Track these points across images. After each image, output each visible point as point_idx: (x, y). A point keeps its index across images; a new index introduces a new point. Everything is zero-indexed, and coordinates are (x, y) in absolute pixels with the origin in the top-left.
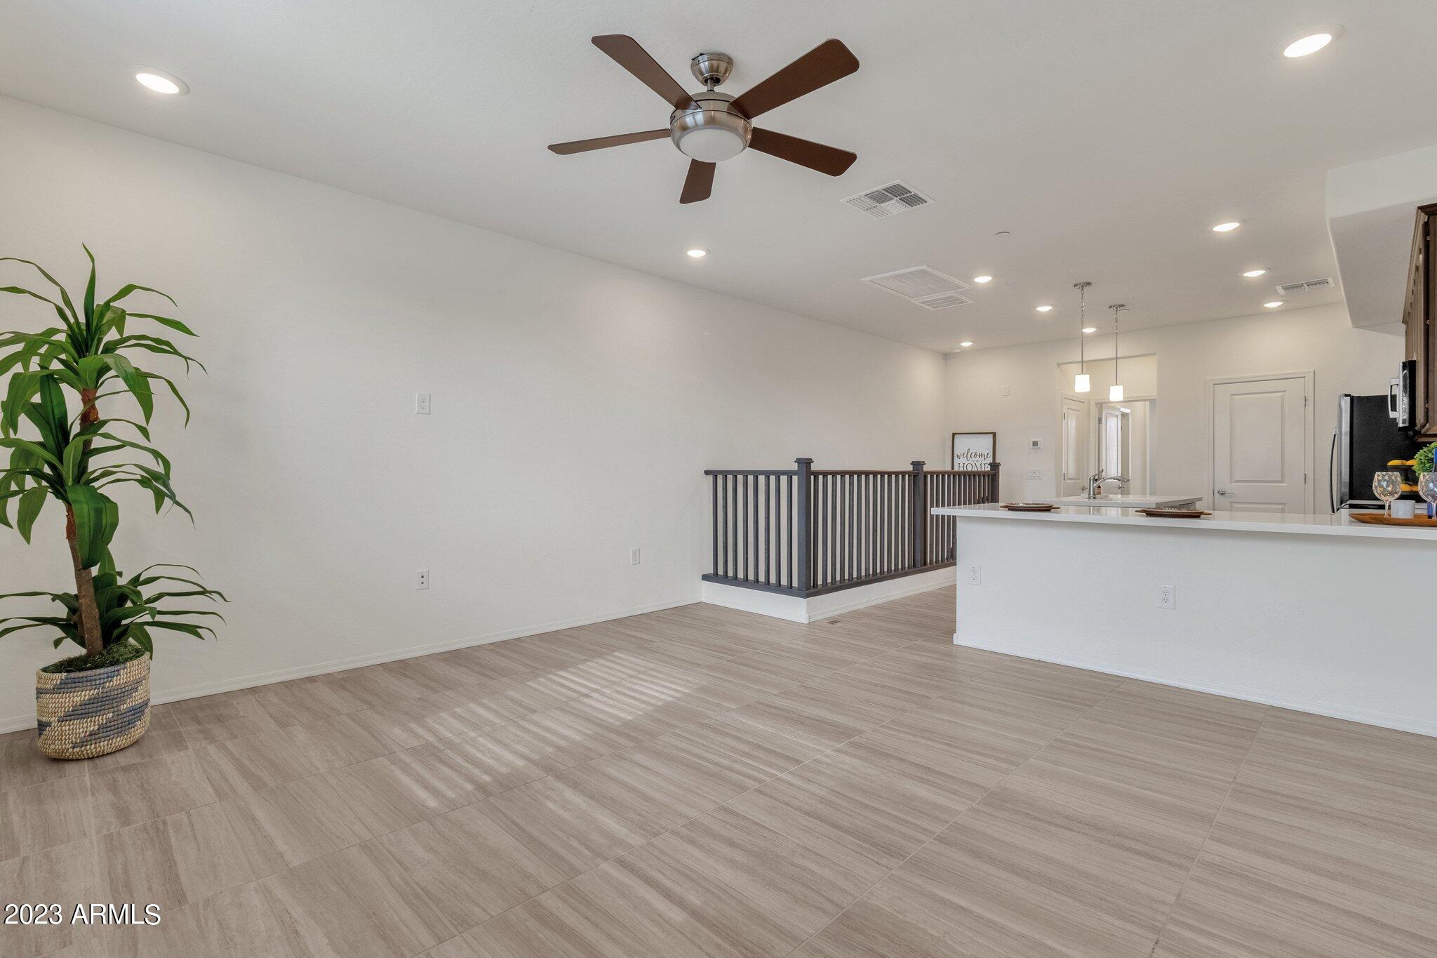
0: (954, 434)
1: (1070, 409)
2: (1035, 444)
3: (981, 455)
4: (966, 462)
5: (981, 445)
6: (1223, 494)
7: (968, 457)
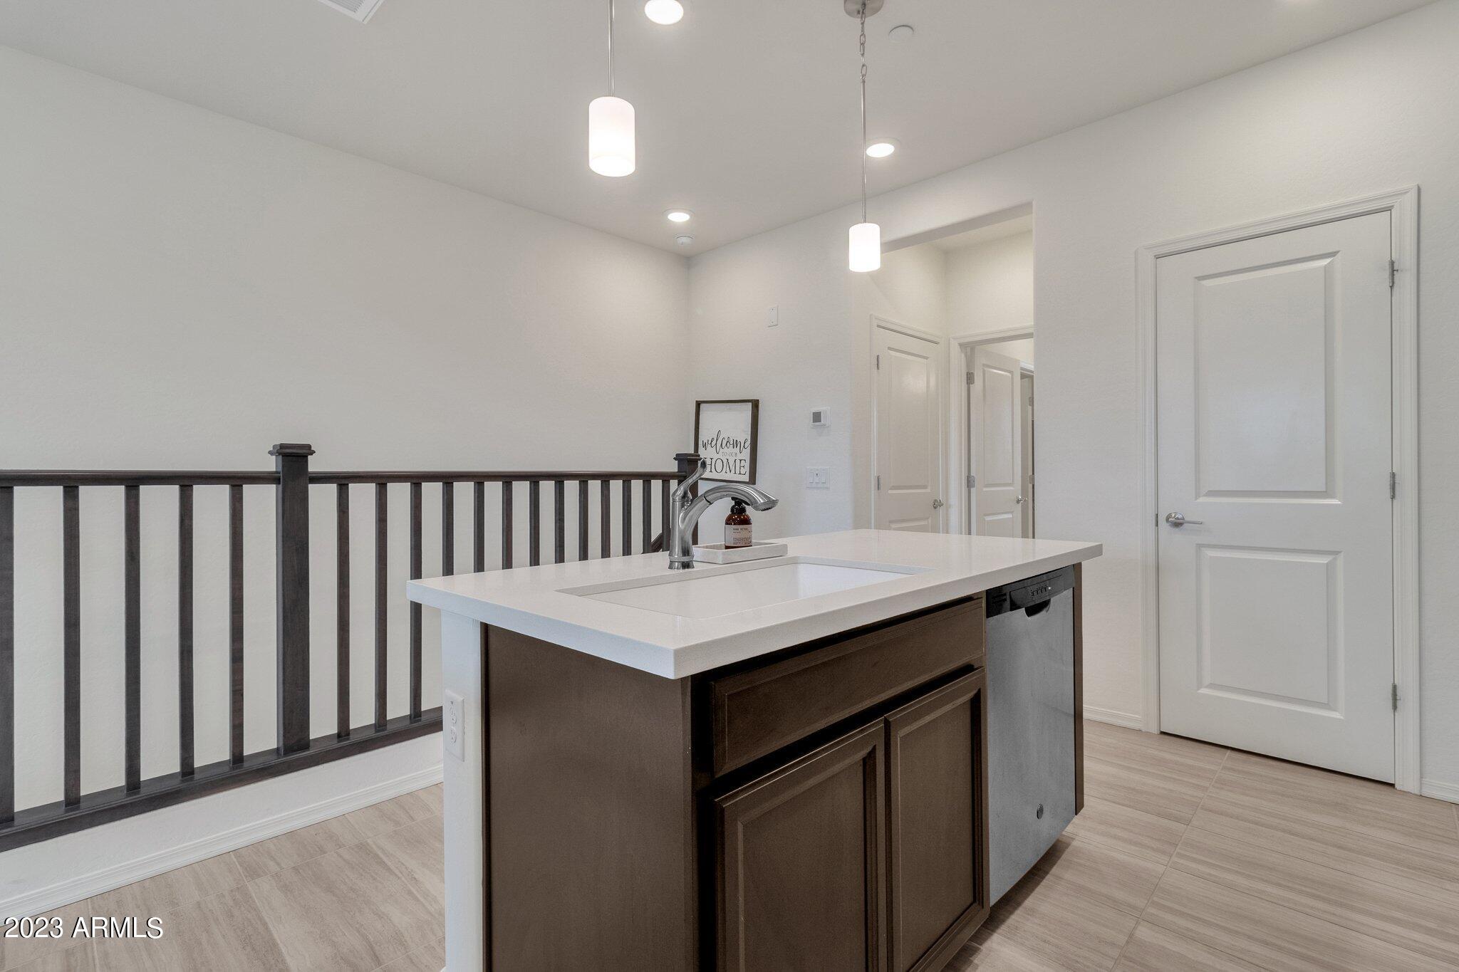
0: (698, 404)
1: (893, 349)
2: (817, 417)
3: (736, 444)
4: (716, 456)
5: (735, 423)
6: (1177, 524)
7: (719, 445)
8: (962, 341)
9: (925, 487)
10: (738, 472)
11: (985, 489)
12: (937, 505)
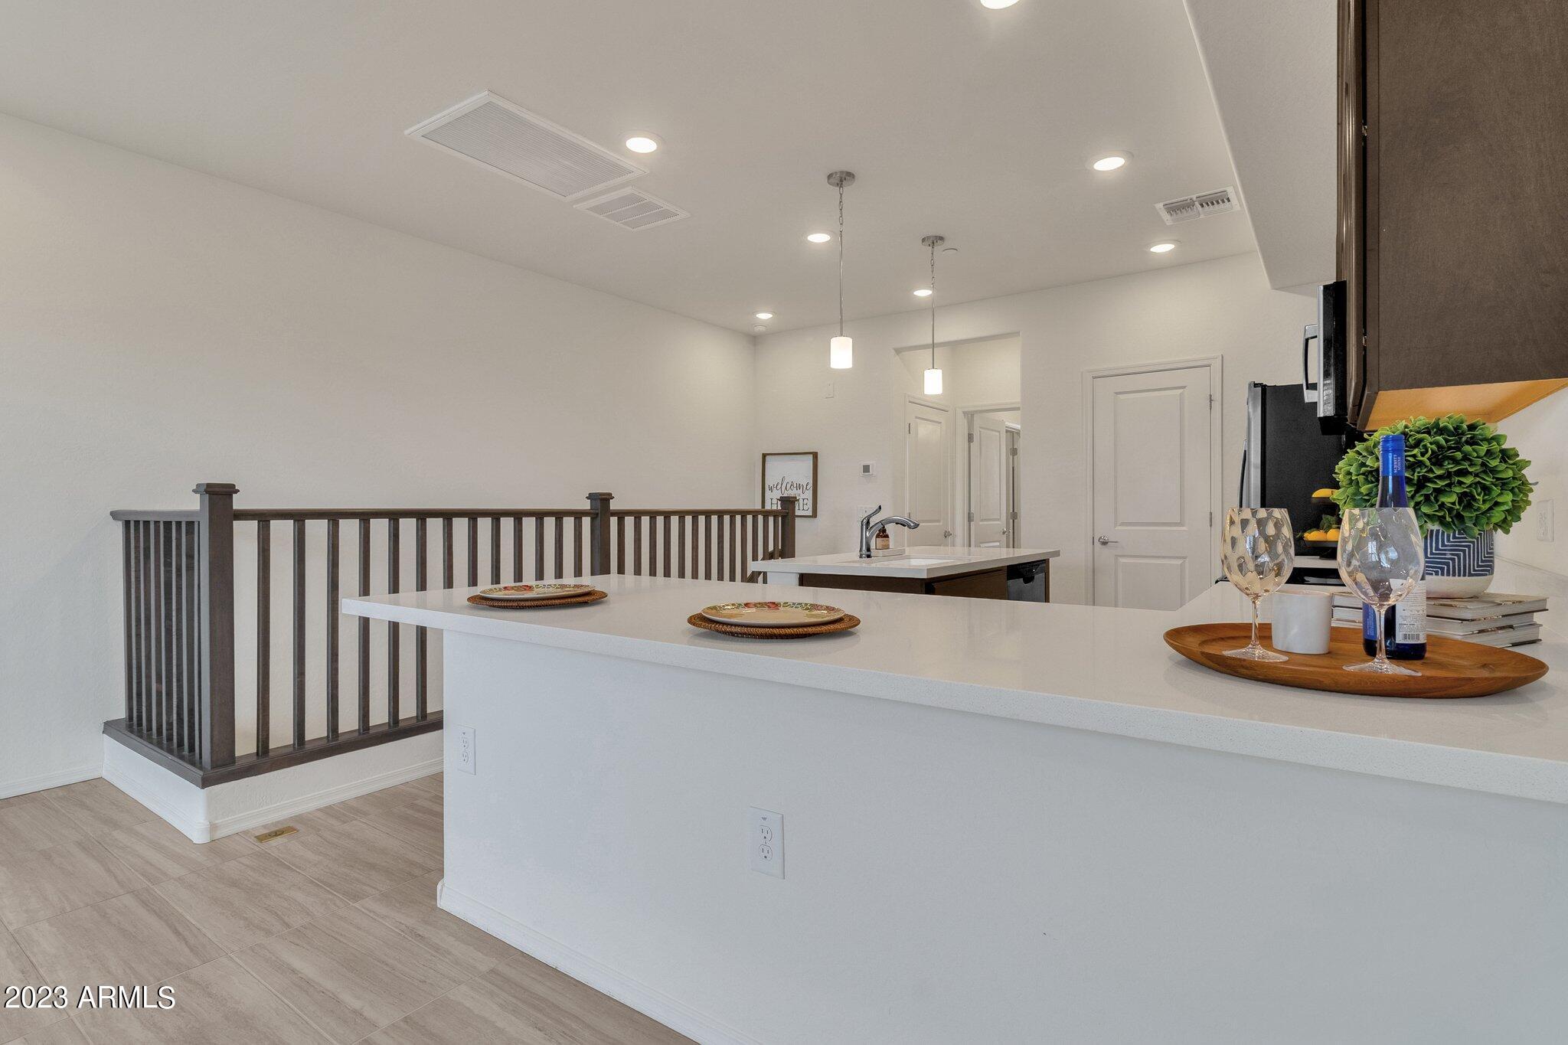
0: (764, 456)
1: (919, 418)
2: (866, 469)
3: (799, 487)
5: (798, 472)
6: (1105, 543)
7: (783, 488)
8: (966, 410)
9: (938, 521)
10: (801, 508)
11: (981, 523)
12: (947, 535)
